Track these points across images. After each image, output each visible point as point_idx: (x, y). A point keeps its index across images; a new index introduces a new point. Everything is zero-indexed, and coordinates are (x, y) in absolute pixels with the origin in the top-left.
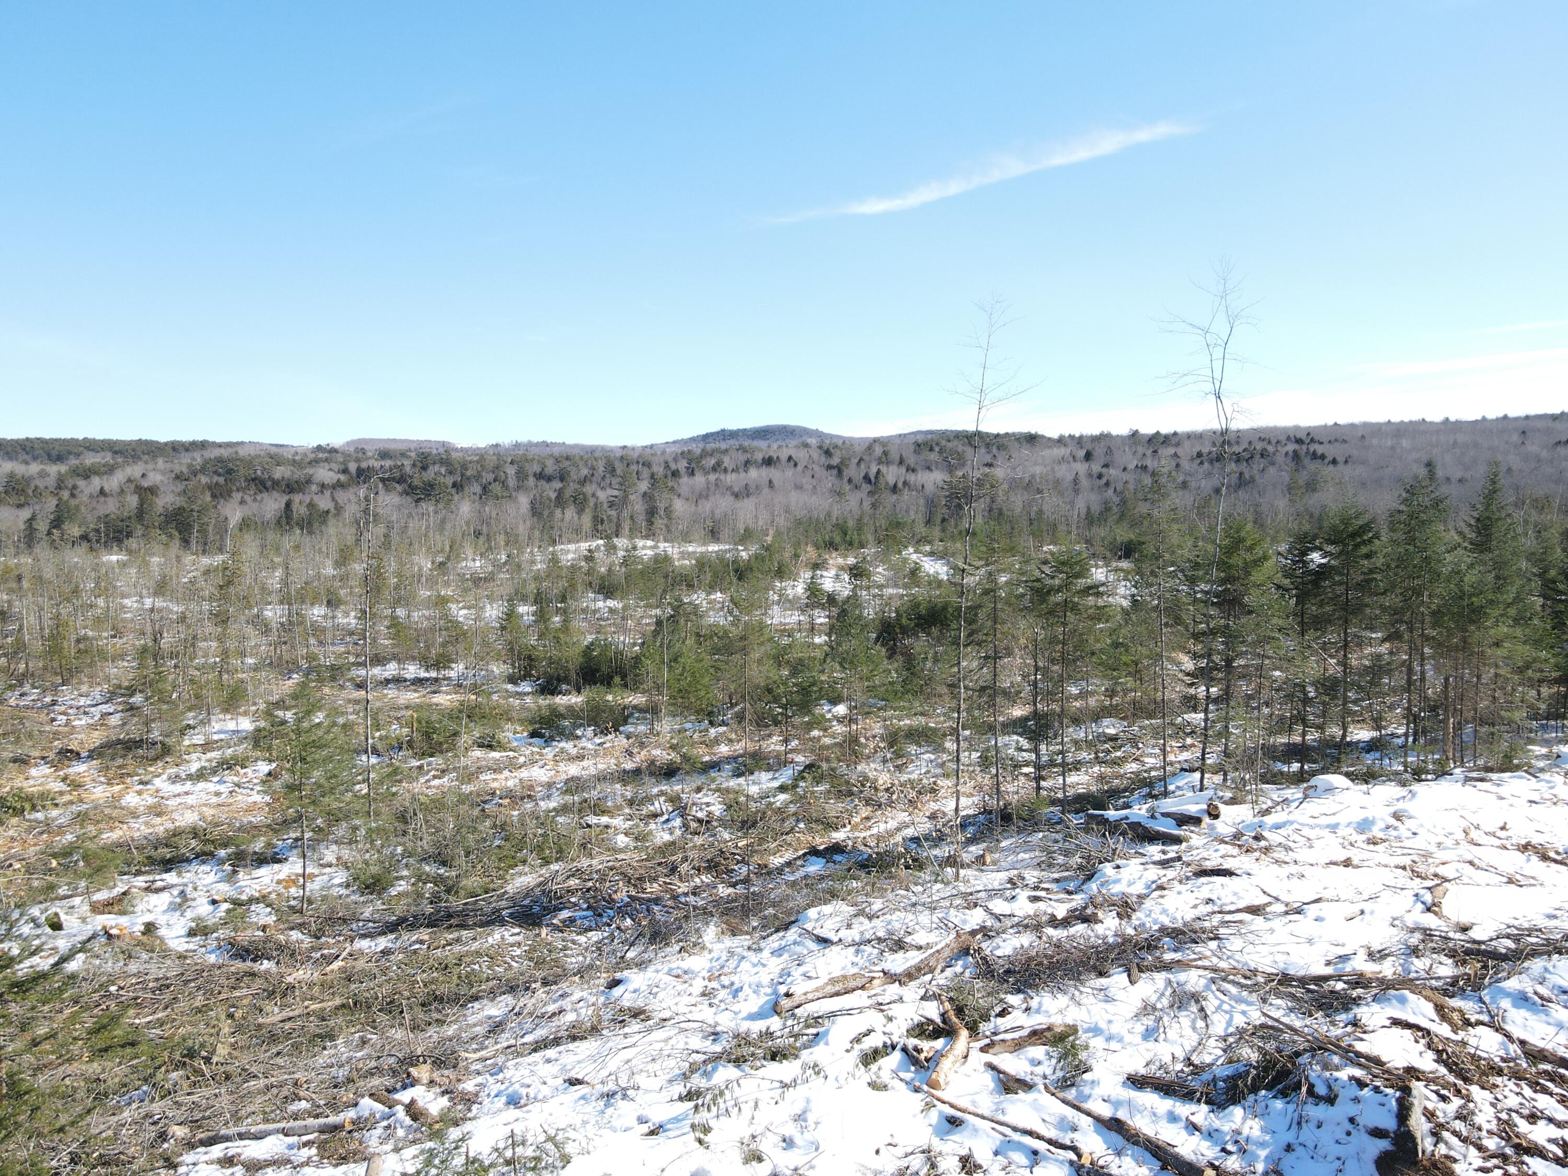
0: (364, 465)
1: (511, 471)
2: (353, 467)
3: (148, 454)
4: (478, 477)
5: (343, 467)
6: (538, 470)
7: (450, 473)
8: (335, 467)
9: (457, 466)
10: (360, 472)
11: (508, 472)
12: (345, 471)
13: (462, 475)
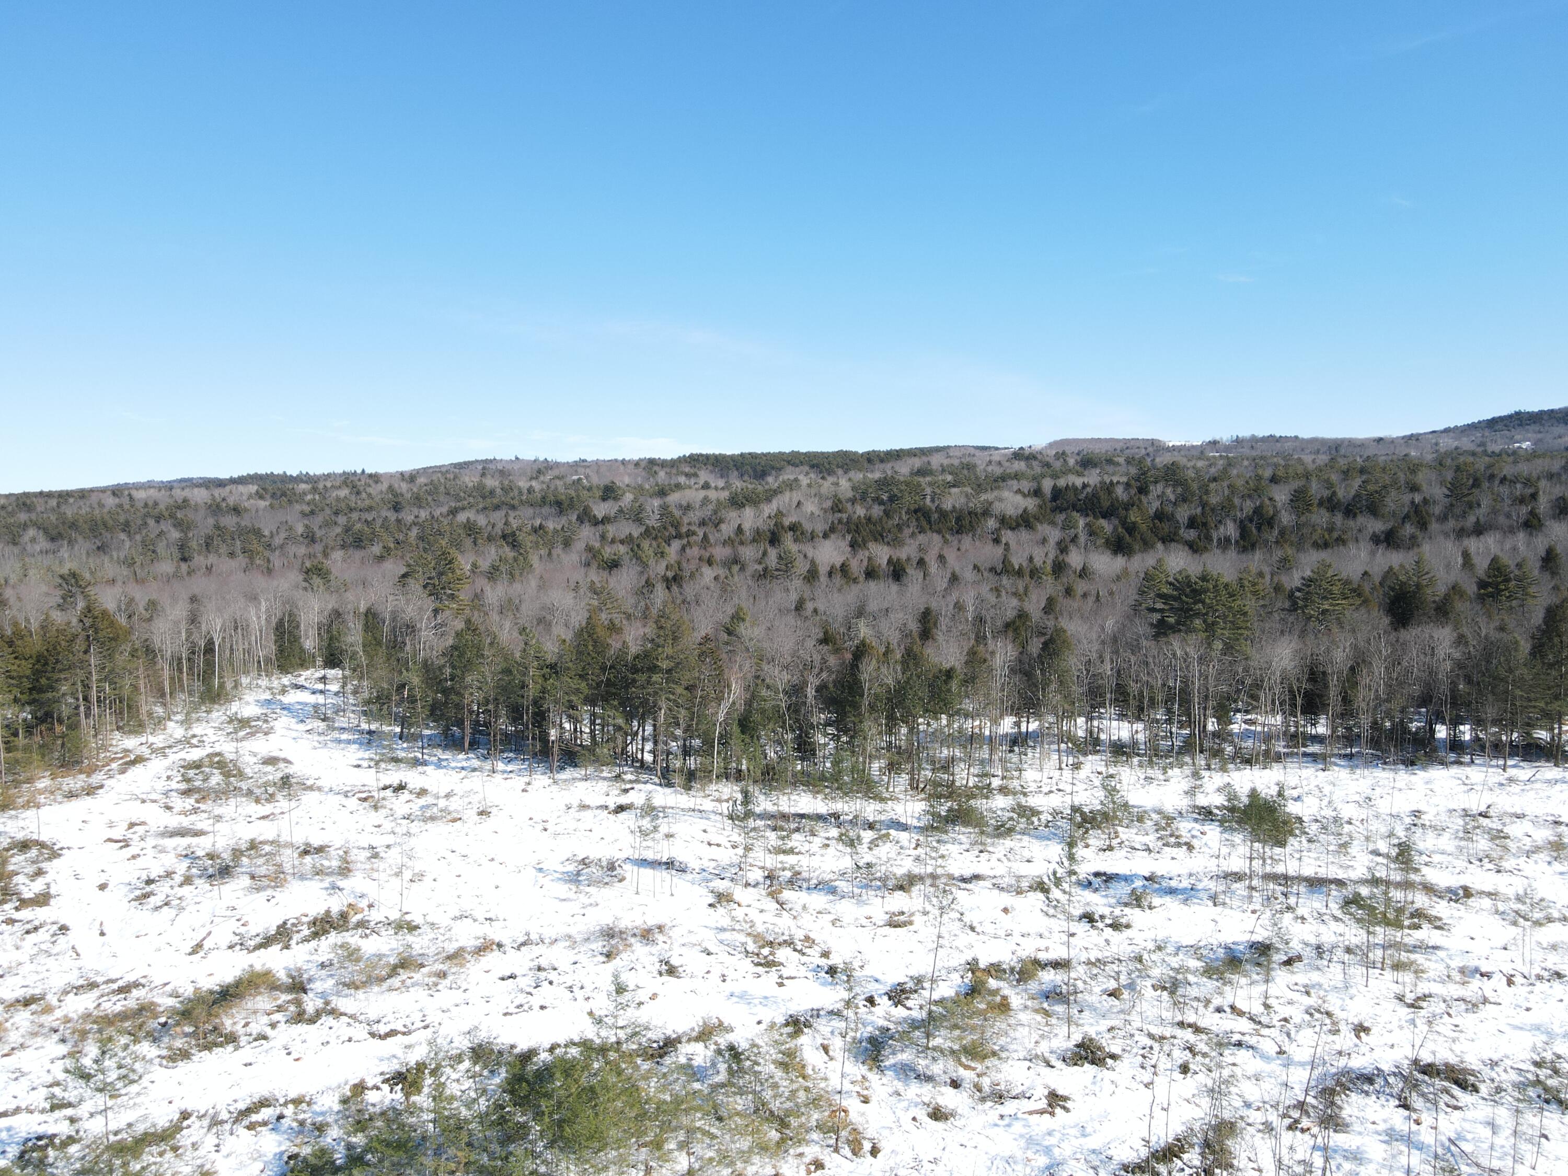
0: (1062, 483)
1: (1281, 495)
2: (1047, 485)
3: (842, 467)
4: (1226, 508)
5: (1034, 485)
6: (1326, 493)
7: (1184, 500)
8: (1026, 486)
9: (1195, 486)
10: (1057, 493)
11: (1277, 498)
12: (1037, 493)
13: (1204, 505)
